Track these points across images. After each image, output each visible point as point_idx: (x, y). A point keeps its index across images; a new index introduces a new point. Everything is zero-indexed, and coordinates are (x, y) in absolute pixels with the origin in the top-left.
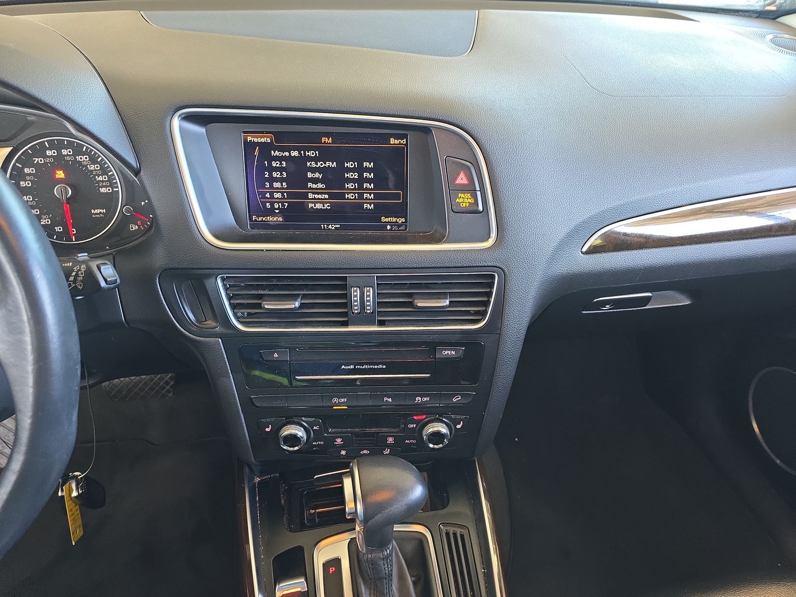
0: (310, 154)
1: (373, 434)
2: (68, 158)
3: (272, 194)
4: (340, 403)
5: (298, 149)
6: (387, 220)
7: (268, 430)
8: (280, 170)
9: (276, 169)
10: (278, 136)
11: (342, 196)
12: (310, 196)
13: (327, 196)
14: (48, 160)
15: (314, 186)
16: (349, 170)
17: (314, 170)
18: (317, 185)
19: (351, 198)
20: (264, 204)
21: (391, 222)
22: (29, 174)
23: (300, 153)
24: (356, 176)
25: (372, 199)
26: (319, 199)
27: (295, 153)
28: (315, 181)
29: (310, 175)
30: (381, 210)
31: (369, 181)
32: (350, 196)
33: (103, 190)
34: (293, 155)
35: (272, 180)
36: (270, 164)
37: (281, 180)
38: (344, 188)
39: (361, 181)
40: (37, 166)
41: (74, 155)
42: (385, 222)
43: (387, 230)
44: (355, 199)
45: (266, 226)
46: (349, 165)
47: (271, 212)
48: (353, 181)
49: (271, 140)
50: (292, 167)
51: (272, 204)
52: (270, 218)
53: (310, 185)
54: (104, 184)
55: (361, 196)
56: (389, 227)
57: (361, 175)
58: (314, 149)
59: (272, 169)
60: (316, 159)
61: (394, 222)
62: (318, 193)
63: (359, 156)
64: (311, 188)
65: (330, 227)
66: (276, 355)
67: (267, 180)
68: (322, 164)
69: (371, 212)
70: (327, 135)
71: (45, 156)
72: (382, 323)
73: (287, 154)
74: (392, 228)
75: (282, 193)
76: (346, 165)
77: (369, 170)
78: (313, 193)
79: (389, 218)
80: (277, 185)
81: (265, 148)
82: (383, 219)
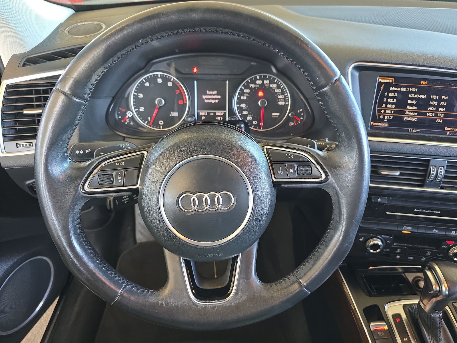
0: (413, 90)
1: (419, 248)
2: (266, 85)
3: (385, 111)
4: (407, 230)
5: (406, 87)
6: (448, 129)
7: (361, 240)
8: (393, 98)
9: (391, 97)
10: (397, 79)
11: (425, 114)
12: (407, 113)
13: (416, 114)
14: (257, 86)
15: (411, 108)
16: (433, 100)
17: (412, 99)
18: (412, 107)
19: (430, 116)
20: (379, 116)
21: (450, 131)
22: (247, 93)
23: (407, 89)
24: (436, 103)
25: (442, 117)
26: (411, 115)
27: (404, 89)
28: (411, 105)
29: (409, 101)
30: (446, 123)
31: (443, 107)
32: (430, 114)
33: (280, 103)
34: (402, 90)
35: (387, 103)
36: (388, 94)
37: (392, 103)
38: (427, 110)
39: (438, 106)
40: (251, 89)
41: (270, 84)
42: (447, 130)
43: (447, 135)
44: (432, 116)
45: (378, 128)
46: (434, 97)
47: (382, 121)
48: (434, 106)
49: (392, 81)
50: (401, 96)
51: (384, 116)
52: (380, 124)
53: (408, 107)
54: (281, 100)
55: (436, 115)
56: (448, 133)
57: (439, 103)
58: (415, 87)
59: (388, 97)
60: (415, 93)
61: (452, 131)
62: (412, 112)
63: (440, 93)
64: (408, 109)
65: (414, 131)
66: (379, 200)
67: (384, 103)
68: (418, 96)
69: (440, 124)
70: (425, 80)
71: (255, 84)
72: (442, 188)
73: (399, 89)
74: (450, 134)
75: (391, 111)
76: (432, 97)
77: (444, 101)
78: (409, 112)
79: (450, 128)
80: (389, 106)
81: (388, 85)
82: (446, 129)
